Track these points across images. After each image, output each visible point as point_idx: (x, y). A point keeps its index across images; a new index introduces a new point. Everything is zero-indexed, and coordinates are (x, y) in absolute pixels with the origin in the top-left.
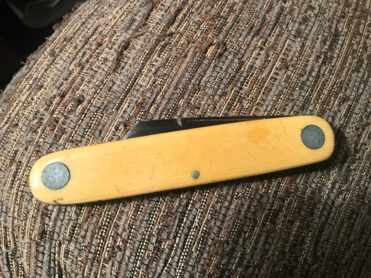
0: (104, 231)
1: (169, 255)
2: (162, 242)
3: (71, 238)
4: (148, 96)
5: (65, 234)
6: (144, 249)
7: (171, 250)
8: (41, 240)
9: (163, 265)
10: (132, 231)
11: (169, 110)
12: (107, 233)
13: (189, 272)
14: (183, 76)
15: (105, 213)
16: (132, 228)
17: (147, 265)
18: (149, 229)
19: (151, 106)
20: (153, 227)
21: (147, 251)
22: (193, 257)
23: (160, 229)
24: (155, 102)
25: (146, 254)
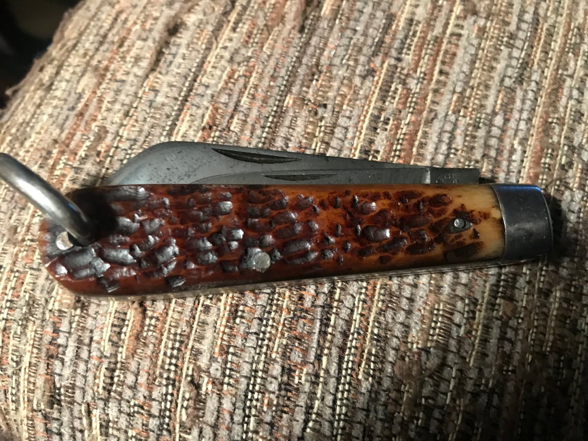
0: (173, 368)
1: (312, 396)
2: (295, 371)
3: (109, 394)
4: (223, 100)
5: (95, 388)
6: (259, 392)
7: (315, 384)
8: (52, 408)
9: (303, 417)
10: (229, 359)
11: (268, 118)
12: (179, 372)
13: (360, 423)
14: (284, 55)
15: (169, 331)
16: (227, 353)
17: (271, 425)
18: (264, 350)
19: (232, 117)
20: (271, 344)
21: (267, 395)
22: (363, 390)
23: (287, 345)
24: (240, 109)
25: (266, 401)
